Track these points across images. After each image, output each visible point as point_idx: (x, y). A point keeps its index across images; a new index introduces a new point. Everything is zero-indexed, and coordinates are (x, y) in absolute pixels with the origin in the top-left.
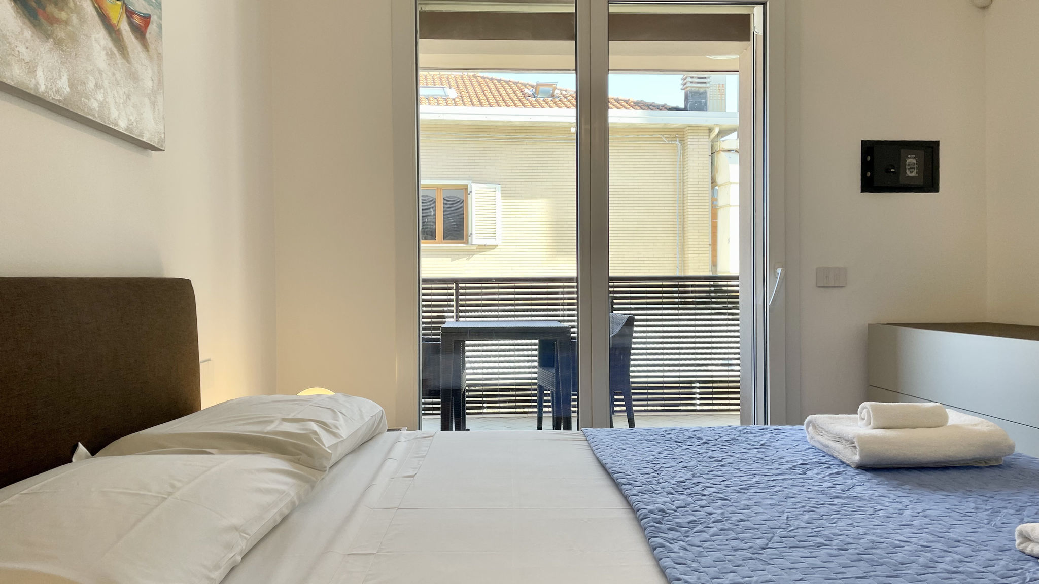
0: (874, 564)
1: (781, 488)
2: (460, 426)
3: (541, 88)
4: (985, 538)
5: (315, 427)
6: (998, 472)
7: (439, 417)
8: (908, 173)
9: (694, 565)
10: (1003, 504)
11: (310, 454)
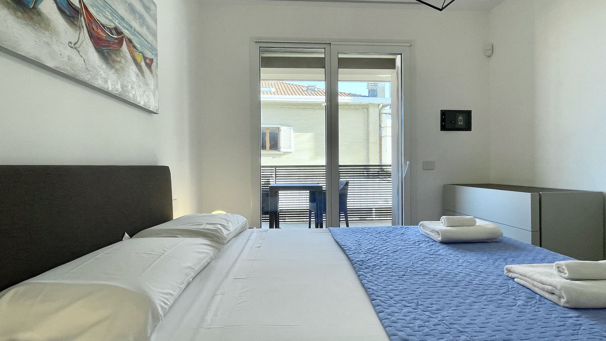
0: (448, 281)
1: (410, 251)
2: (277, 227)
3: (309, 88)
4: (491, 270)
5: (219, 226)
6: (495, 244)
7: (269, 223)
8: (459, 123)
9: (376, 282)
10: (499, 257)
11: (217, 237)
